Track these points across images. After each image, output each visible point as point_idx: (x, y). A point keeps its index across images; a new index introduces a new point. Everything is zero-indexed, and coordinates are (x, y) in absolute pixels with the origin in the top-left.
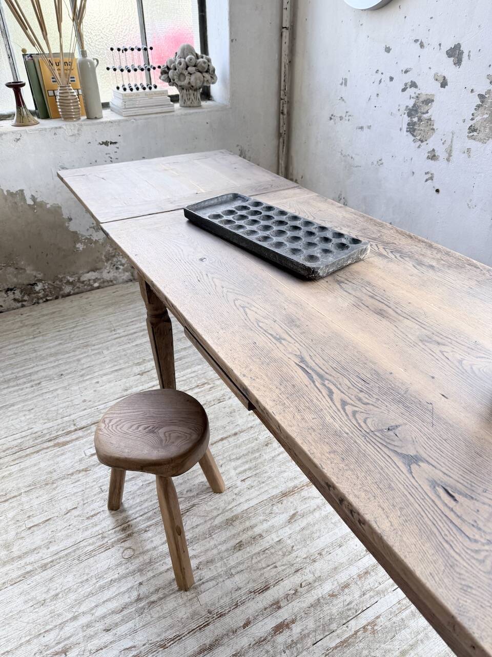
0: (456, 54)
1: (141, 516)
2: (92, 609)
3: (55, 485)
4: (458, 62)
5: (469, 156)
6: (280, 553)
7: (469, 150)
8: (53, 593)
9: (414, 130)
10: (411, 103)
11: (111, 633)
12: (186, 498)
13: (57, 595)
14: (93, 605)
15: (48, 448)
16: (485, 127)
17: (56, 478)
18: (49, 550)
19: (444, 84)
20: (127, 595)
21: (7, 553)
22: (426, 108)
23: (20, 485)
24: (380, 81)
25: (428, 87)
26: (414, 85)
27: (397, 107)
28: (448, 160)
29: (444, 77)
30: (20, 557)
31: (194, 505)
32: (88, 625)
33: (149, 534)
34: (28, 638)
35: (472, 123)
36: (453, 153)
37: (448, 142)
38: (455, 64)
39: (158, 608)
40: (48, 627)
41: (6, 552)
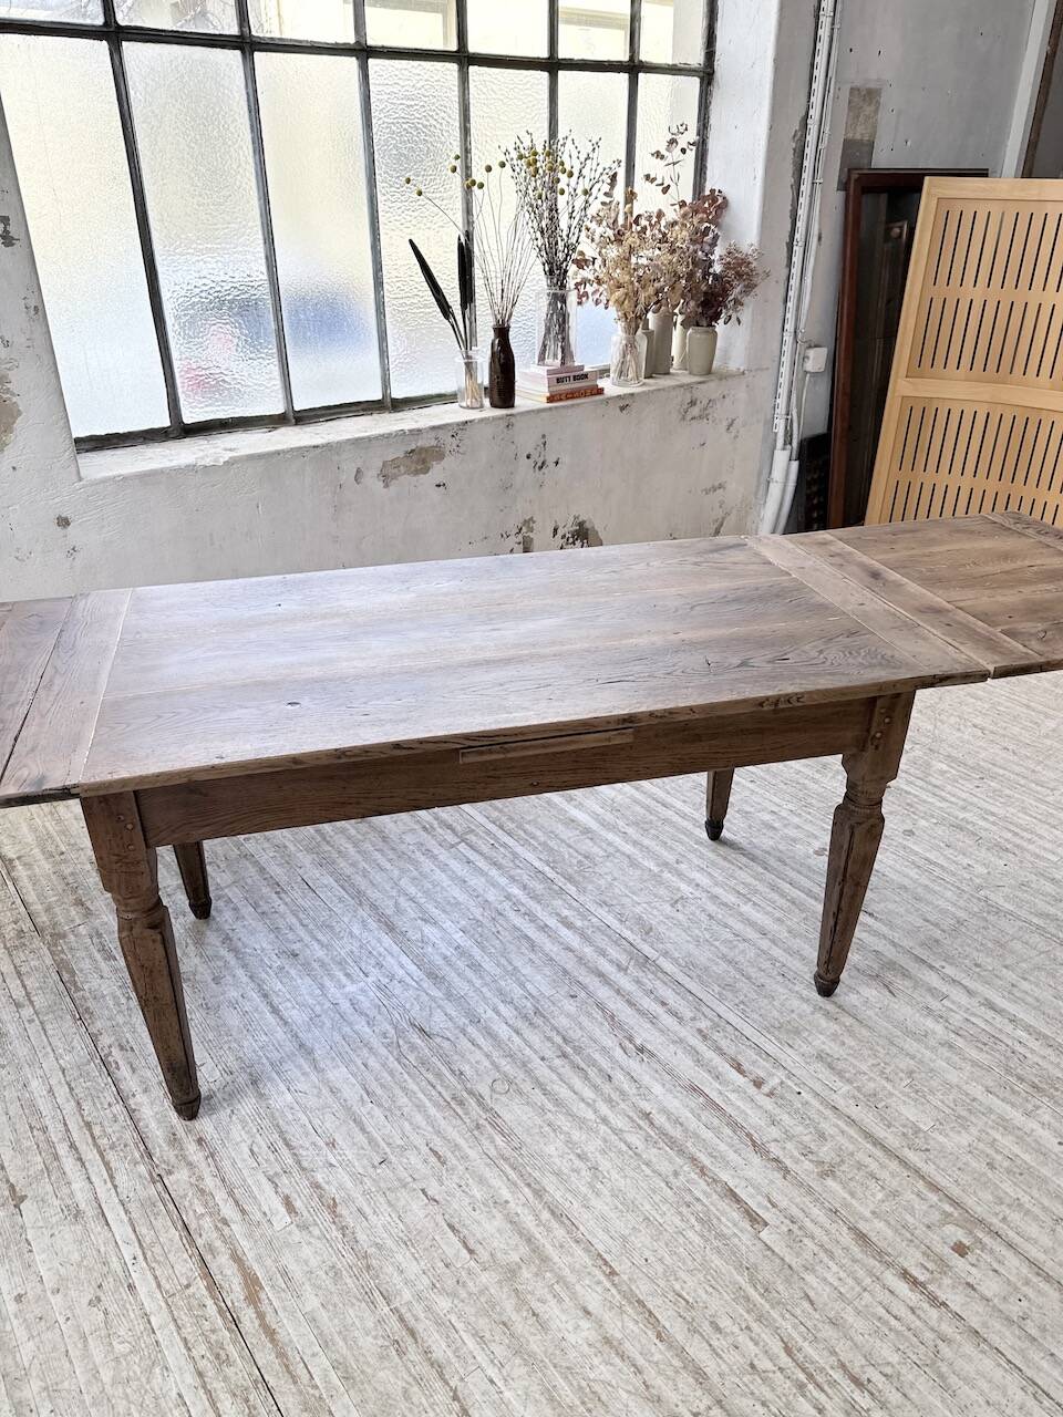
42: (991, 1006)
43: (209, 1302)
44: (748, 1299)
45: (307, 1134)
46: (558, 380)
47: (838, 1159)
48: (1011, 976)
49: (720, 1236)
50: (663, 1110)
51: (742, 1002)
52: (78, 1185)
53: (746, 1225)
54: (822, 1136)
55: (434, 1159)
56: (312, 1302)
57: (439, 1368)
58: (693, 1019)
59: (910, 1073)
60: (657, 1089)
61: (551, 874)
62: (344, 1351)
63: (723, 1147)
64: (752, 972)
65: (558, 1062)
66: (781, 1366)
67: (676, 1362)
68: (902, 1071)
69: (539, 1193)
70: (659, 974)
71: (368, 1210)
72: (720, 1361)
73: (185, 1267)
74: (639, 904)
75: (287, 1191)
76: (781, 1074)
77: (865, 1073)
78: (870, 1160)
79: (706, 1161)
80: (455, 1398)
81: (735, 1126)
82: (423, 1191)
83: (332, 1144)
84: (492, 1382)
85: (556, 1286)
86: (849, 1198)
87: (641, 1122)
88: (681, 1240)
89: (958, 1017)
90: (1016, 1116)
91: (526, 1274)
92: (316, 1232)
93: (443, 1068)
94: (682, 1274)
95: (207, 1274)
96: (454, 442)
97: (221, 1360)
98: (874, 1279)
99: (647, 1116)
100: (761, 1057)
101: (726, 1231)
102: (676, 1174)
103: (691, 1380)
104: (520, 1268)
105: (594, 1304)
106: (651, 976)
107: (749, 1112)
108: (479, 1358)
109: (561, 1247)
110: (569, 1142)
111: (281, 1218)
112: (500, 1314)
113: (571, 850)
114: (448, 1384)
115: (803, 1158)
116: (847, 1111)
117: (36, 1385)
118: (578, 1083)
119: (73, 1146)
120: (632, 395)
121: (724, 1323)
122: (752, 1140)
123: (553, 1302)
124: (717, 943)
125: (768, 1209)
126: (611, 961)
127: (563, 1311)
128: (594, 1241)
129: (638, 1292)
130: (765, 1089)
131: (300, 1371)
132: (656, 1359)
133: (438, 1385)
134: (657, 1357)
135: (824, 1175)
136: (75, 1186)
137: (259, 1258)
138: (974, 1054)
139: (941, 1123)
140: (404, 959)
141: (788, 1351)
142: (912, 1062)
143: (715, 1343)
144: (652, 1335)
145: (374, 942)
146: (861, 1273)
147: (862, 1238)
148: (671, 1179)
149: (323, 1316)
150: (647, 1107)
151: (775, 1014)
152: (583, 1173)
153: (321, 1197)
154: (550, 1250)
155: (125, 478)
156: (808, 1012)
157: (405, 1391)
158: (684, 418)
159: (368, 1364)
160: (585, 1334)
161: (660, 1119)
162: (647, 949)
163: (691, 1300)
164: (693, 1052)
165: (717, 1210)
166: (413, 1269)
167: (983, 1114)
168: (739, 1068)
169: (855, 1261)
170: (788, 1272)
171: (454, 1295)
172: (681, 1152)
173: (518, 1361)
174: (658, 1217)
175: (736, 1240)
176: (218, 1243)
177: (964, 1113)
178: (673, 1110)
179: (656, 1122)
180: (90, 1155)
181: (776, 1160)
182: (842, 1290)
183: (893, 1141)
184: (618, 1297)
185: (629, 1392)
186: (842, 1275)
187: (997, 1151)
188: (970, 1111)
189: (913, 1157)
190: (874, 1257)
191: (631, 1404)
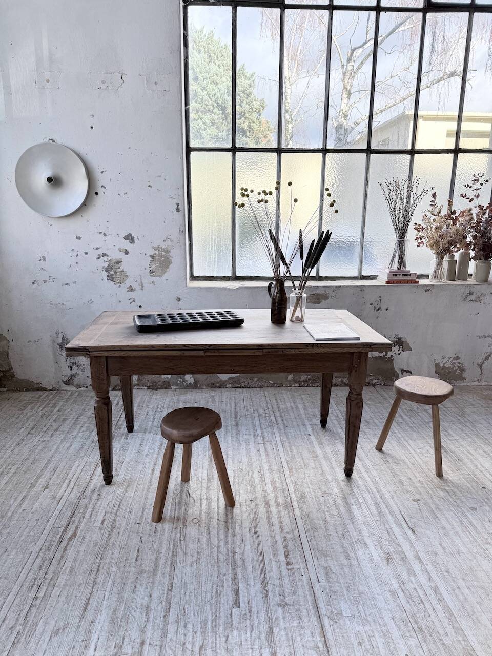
0: (129, 238)
1: (175, 511)
2: (218, 540)
3: (111, 544)
4: (133, 241)
5: (155, 285)
6: (239, 473)
7: (153, 282)
8: (196, 554)
9: (113, 278)
10: (106, 265)
11: (237, 534)
12: (180, 492)
13: (198, 552)
14: (216, 539)
15: (68, 544)
16: (159, 270)
17: (104, 543)
18: (163, 553)
19: (127, 253)
20: (221, 526)
21: (147, 573)
22: (118, 266)
23: (90, 562)
24: (77, 255)
25: (115, 255)
26: (104, 255)
27: (96, 268)
28: (142, 289)
29: (126, 250)
30: (156, 566)
31: (188, 491)
32: (226, 543)
33: (191, 511)
34: (216, 567)
35: (150, 269)
36: (144, 285)
37: (139, 281)
38: (131, 243)
39: (236, 517)
40: (216, 558)
41: (145, 574)
42: (436, 590)
43: (60, 534)
44: (205, 624)
45: (127, 506)
46: (393, 275)
47: (292, 604)
48: (461, 583)
49: (218, 602)
50: (242, 554)
51: (314, 536)
52: (62, 491)
53: (231, 603)
54: (294, 593)
55: (154, 530)
56: (83, 548)
57: (95, 583)
58: (287, 533)
59: (361, 594)
60: (248, 547)
61: (285, 465)
62: (77, 565)
63: (251, 576)
64: (331, 528)
65: (222, 523)
66: (194, 651)
67: (161, 627)
68: (358, 591)
69: (173, 556)
70: (291, 514)
71: (121, 534)
72: (175, 636)
73: (64, 523)
74: (309, 488)
75: (106, 518)
76: (302, 566)
77: (340, 583)
78: (305, 611)
79: (240, 576)
80: (90, 594)
81: (263, 571)
82: (141, 537)
83: (130, 512)
84: (104, 596)
85: (150, 584)
86: (281, 617)
87: (230, 554)
88: (204, 594)
89: (412, 586)
90: (396, 634)
91: (145, 575)
92: (102, 532)
93: (183, 507)
94: (192, 604)
95: (66, 528)
96: (334, 293)
97: (48, 549)
98: (260, 648)
99: (234, 553)
100: (300, 557)
101: (222, 600)
102: (224, 575)
103: (160, 634)
104: (145, 572)
105: (156, 594)
106: (286, 512)
107: (274, 571)
108: (108, 588)
109: (164, 574)
110: (200, 547)
111: (98, 524)
112: (126, 581)
113: (302, 461)
114: (93, 589)
115: (278, 596)
116: (316, 591)
117: (8, 531)
118: (222, 532)
119: (70, 482)
120: (433, 285)
121: (190, 626)
122: (265, 580)
123: (144, 587)
124: (327, 513)
125: (245, 603)
126: (276, 502)
127: (144, 591)
128: (175, 578)
129: (172, 600)
130: (289, 567)
131: (62, 563)
132: (156, 621)
133: (90, 588)
134: (157, 621)
135: (279, 605)
136: (61, 491)
137: (82, 530)
138: (404, 601)
139: (354, 617)
140: (205, 472)
141: (201, 648)
142: (367, 590)
143: (180, 629)
144: (163, 614)
145: (201, 463)
146: (257, 642)
147: (271, 632)
148: (221, 576)
149: (82, 553)
150: (237, 550)
151: (324, 546)
152: (194, 558)
153: (113, 524)
154: (159, 574)
155: (201, 288)
156: (339, 552)
157: (81, 584)
158: (465, 300)
159: (79, 571)
160: (144, 601)
161: (238, 557)
162: (295, 504)
163: (186, 613)
164: (275, 543)
165: (226, 593)
166: (116, 555)
167: (380, 625)
168: (287, 556)
169: (259, 638)
170: (229, 625)
171: (119, 568)
172: (234, 569)
173: (117, 596)
174: (203, 584)
175: (222, 606)
176: (77, 522)
177: (370, 619)
178: (246, 556)
179: (236, 557)
180: (72, 485)
181: (267, 591)
182: (243, 643)
183: (323, 611)
184: (165, 597)
185: (138, 625)
186: (249, 639)
187: (369, 640)
188: (374, 621)
189: (326, 621)
190: (268, 642)
191: (135, 628)
